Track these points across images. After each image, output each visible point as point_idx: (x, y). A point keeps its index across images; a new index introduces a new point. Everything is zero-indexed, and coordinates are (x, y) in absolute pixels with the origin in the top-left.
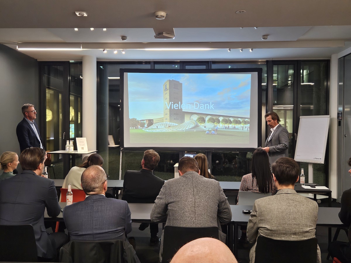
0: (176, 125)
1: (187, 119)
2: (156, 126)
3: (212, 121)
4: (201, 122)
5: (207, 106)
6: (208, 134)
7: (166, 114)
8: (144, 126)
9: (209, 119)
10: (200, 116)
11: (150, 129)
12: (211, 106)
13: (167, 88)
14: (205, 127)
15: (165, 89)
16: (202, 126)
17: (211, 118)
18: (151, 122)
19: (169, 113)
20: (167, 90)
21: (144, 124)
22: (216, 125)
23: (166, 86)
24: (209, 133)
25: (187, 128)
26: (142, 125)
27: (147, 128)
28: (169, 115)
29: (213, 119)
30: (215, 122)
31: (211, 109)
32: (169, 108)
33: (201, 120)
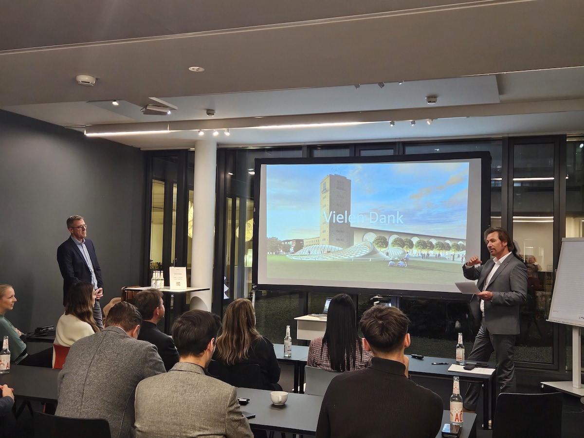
0: (339, 250)
1: (357, 241)
2: (307, 251)
3: (399, 244)
4: (380, 246)
5: (391, 218)
6: (392, 266)
7: (324, 231)
8: (289, 251)
9: (395, 241)
10: (379, 236)
11: (298, 256)
12: (399, 219)
13: (326, 189)
14: (387, 254)
15: (324, 190)
16: (382, 251)
17: (398, 238)
18: (299, 244)
19: (328, 229)
20: (327, 191)
21: (289, 246)
22: (406, 250)
23: (325, 184)
24: (395, 265)
25: (357, 256)
26: (286, 249)
27: (293, 253)
28: (327, 233)
29: (401, 240)
30: (405, 246)
31: (398, 223)
32: (328, 221)
33: (381, 242)
